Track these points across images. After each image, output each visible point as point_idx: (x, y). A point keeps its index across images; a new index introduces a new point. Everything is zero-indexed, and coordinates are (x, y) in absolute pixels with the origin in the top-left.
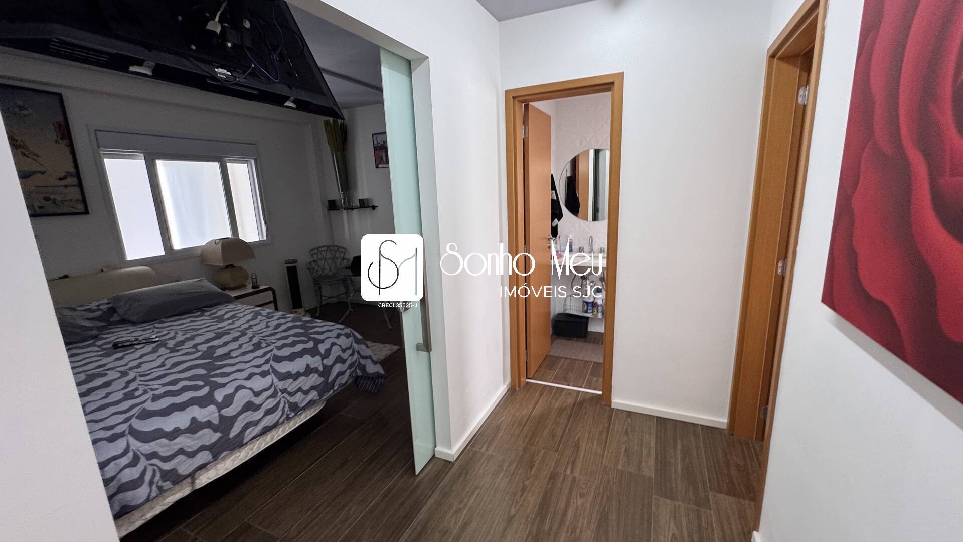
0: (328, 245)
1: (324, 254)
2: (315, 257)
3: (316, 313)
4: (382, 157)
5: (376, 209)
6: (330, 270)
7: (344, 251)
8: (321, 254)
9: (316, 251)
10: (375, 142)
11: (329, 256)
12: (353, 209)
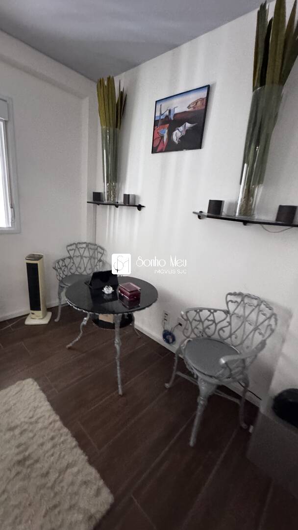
0: (88, 242)
1: (82, 251)
2: (72, 253)
3: (56, 318)
4: (162, 137)
5: (143, 209)
6: (85, 270)
7: (102, 251)
8: (79, 251)
9: (74, 247)
10: (158, 114)
11: (86, 254)
12: (117, 206)
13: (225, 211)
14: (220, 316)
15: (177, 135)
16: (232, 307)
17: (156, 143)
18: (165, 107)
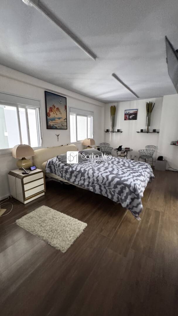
0: (104, 143)
4: (127, 117)
5: (122, 132)
7: (109, 145)
8: (102, 145)
10: (125, 113)
11: (104, 146)
12: (114, 132)
13: (143, 131)
14: (145, 151)
15: (131, 117)
16: (147, 149)
17: (125, 118)
18: (127, 112)
